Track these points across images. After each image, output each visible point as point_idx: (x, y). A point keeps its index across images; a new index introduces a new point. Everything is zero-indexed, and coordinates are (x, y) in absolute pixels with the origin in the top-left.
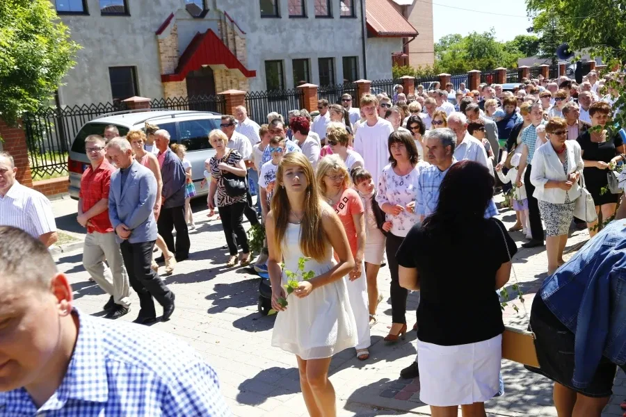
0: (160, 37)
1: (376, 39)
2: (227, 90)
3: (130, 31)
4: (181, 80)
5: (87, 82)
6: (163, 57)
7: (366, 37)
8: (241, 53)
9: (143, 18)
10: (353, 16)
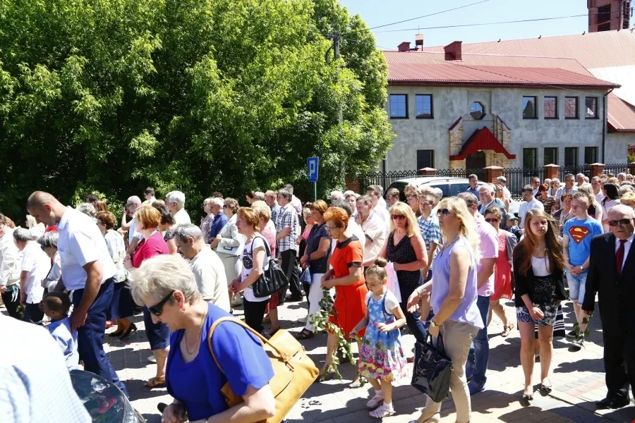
0: (451, 132)
1: (615, 135)
2: (491, 165)
3: (433, 127)
4: (463, 159)
5: (403, 159)
6: (452, 144)
7: (606, 133)
8: (506, 142)
9: (442, 120)
10: (596, 117)
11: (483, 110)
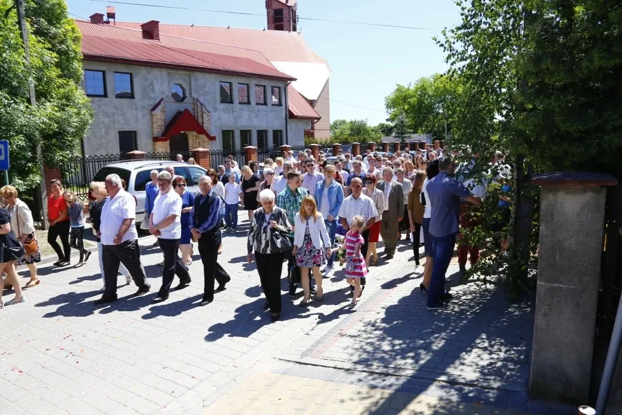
0: (153, 113)
1: (294, 120)
2: (197, 148)
3: (134, 107)
4: (166, 140)
5: (104, 140)
6: (155, 125)
7: (288, 119)
8: (206, 124)
9: (143, 101)
10: (280, 105)
11: (184, 93)
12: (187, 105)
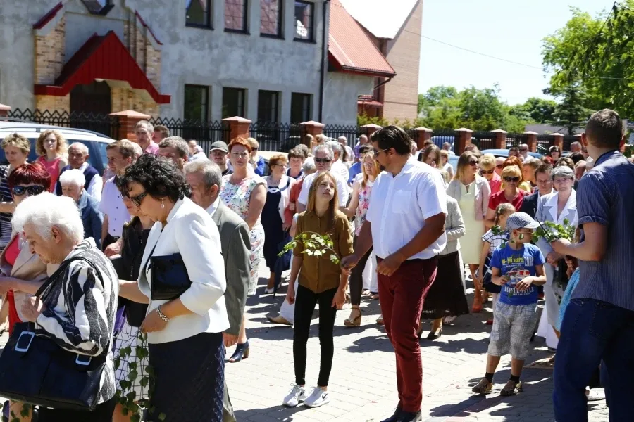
0: (39, 32)
1: (339, 75)
4: (64, 94)
6: (40, 60)
7: (325, 70)
8: (153, 68)
10: (311, 40)
12: (112, 24)
